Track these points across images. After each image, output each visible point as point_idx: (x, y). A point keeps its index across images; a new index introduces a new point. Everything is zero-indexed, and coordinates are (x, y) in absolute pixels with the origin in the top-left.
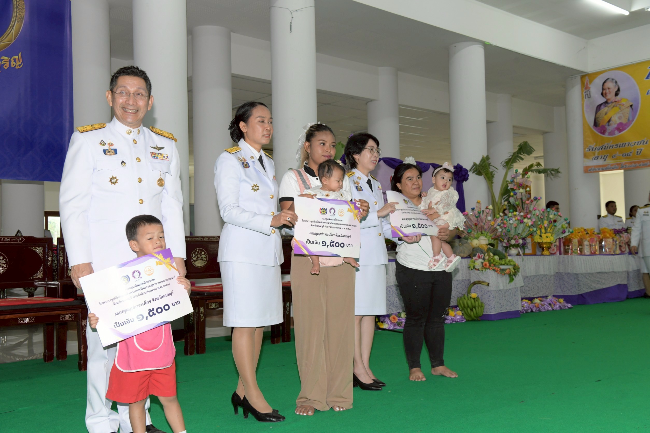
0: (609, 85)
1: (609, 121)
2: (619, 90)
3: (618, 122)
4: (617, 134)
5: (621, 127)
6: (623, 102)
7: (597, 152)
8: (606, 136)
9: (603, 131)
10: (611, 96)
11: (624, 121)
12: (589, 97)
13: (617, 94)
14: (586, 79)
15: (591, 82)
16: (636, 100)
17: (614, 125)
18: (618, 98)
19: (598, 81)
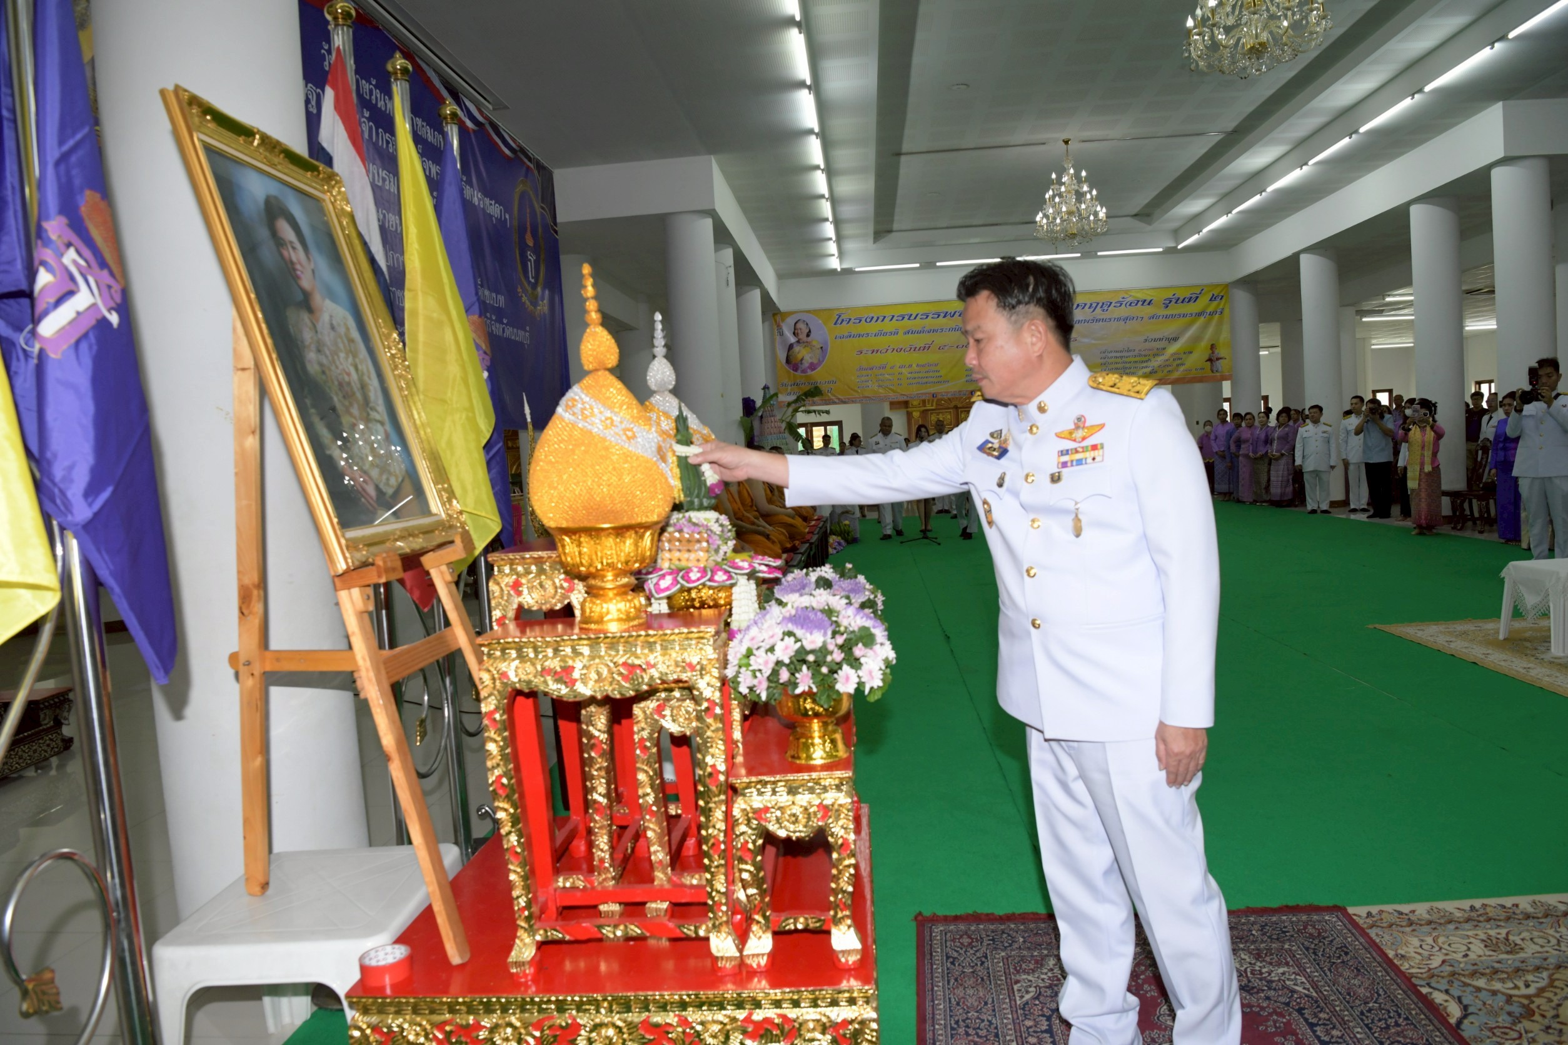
0: (801, 325)
1: (802, 360)
2: (810, 331)
3: (810, 361)
4: (809, 373)
5: (813, 367)
6: (814, 343)
7: (789, 388)
8: (798, 373)
9: (795, 368)
10: (803, 336)
11: (815, 361)
12: (782, 334)
13: (808, 335)
14: (778, 318)
15: (783, 320)
16: (826, 343)
17: (806, 364)
18: (809, 339)
19: (791, 321)
